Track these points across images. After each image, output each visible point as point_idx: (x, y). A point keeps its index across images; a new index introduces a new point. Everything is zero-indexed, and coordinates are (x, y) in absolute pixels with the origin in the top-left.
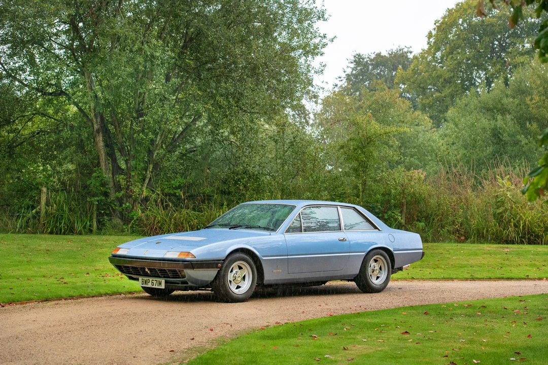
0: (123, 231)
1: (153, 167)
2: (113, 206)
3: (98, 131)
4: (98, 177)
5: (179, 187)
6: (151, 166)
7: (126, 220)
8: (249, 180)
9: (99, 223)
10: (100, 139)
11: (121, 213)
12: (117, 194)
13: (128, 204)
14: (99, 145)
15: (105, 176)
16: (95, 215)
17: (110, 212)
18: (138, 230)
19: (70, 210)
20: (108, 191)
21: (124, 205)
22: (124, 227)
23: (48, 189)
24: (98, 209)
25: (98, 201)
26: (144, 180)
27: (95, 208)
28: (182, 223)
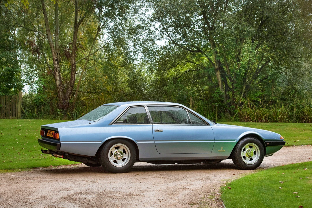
0: (231, 120)
1: (246, 87)
2: (226, 107)
3: (217, 69)
4: (218, 92)
5: (259, 97)
6: (245, 87)
7: (232, 114)
8: (295, 93)
9: (219, 116)
10: (218, 73)
11: (230, 111)
12: (228, 101)
13: (233, 106)
14: (218, 76)
15: (221, 92)
16: (217, 112)
17: (224, 110)
18: (238, 120)
19: (204, 109)
20: (223, 99)
21: (231, 107)
22: (231, 117)
23: (193, 99)
24: (218, 109)
25: (218, 104)
26: (241, 93)
27: (217, 108)
28: (260, 115)
